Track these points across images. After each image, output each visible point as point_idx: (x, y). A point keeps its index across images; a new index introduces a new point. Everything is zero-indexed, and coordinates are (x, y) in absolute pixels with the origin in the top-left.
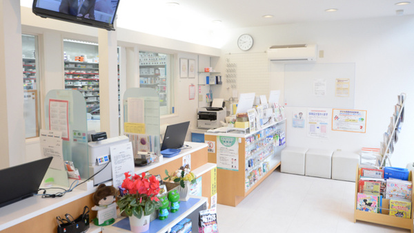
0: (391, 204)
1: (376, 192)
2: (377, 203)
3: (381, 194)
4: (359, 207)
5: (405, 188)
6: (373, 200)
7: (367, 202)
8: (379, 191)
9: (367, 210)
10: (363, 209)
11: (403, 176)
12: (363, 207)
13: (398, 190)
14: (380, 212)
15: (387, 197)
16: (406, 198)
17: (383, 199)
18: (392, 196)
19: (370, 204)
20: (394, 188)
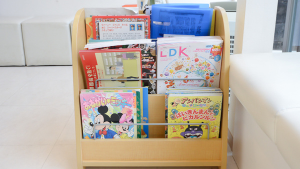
0: (170, 108)
1: (131, 79)
2: (134, 110)
3: (146, 83)
4: (88, 130)
5: (206, 58)
6: (123, 104)
7: (109, 114)
8: (138, 74)
9: (109, 135)
10: (98, 135)
11: (198, 23)
12: (100, 128)
13: (187, 64)
14: (144, 132)
15: (161, 87)
16: (206, 85)
17: (151, 97)
18: (171, 83)
19: (116, 118)
20: (178, 59)
